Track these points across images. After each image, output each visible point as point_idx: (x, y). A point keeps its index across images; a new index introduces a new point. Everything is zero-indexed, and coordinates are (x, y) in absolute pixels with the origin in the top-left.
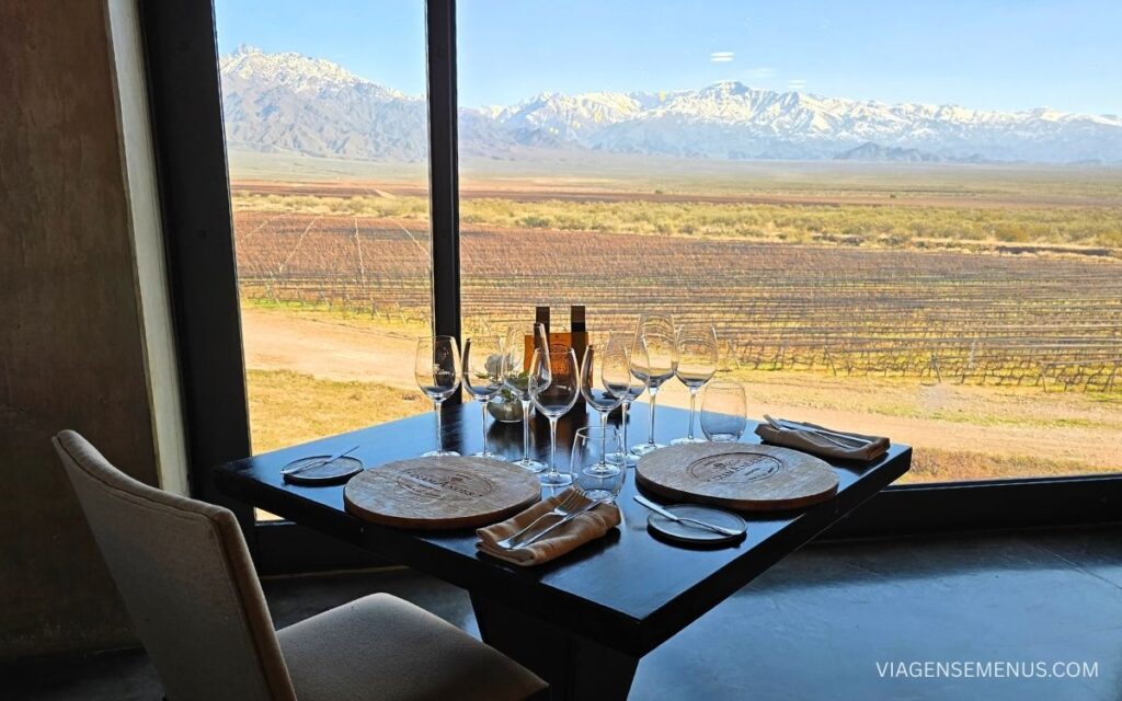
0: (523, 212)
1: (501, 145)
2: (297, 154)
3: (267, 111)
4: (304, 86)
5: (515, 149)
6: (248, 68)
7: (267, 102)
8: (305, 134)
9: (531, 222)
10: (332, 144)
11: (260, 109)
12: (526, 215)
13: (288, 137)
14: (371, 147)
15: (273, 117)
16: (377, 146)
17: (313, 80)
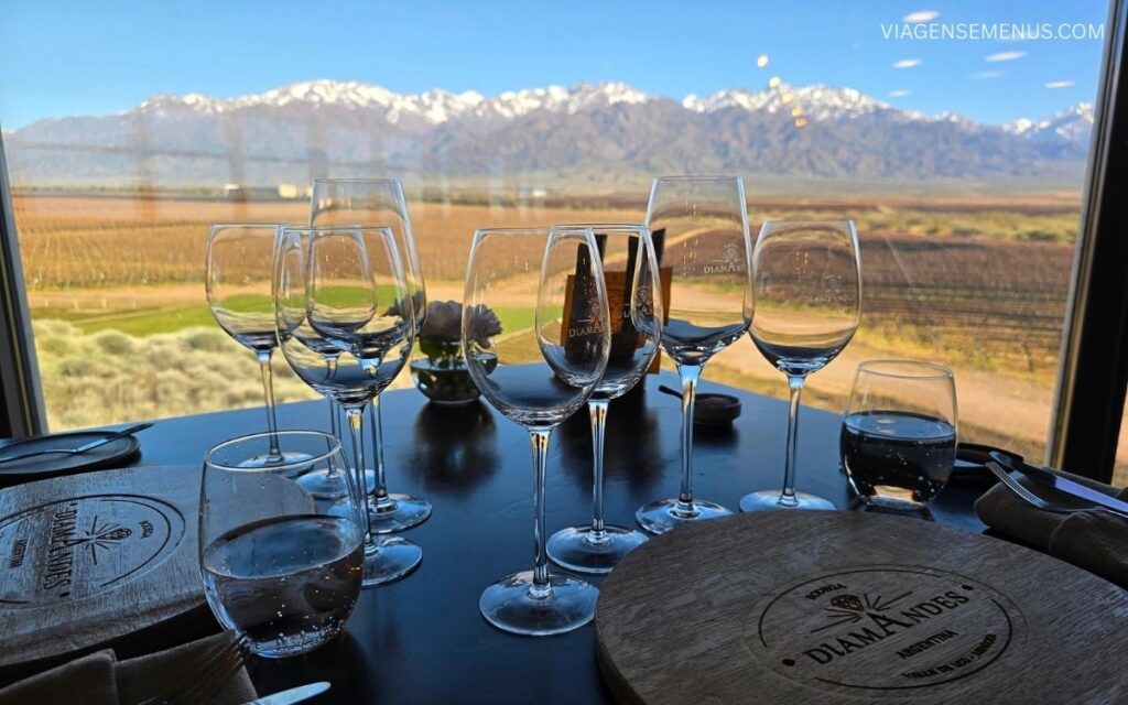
0: (1027, 226)
1: (1023, 160)
2: (810, 176)
3: (788, 139)
4: (825, 115)
5: (1039, 164)
6: (777, 102)
7: (788, 131)
8: (819, 158)
9: (1034, 236)
10: (844, 165)
11: (782, 136)
12: (1030, 228)
13: (804, 162)
14: (882, 167)
15: (792, 143)
16: (888, 164)
17: (835, 108)
